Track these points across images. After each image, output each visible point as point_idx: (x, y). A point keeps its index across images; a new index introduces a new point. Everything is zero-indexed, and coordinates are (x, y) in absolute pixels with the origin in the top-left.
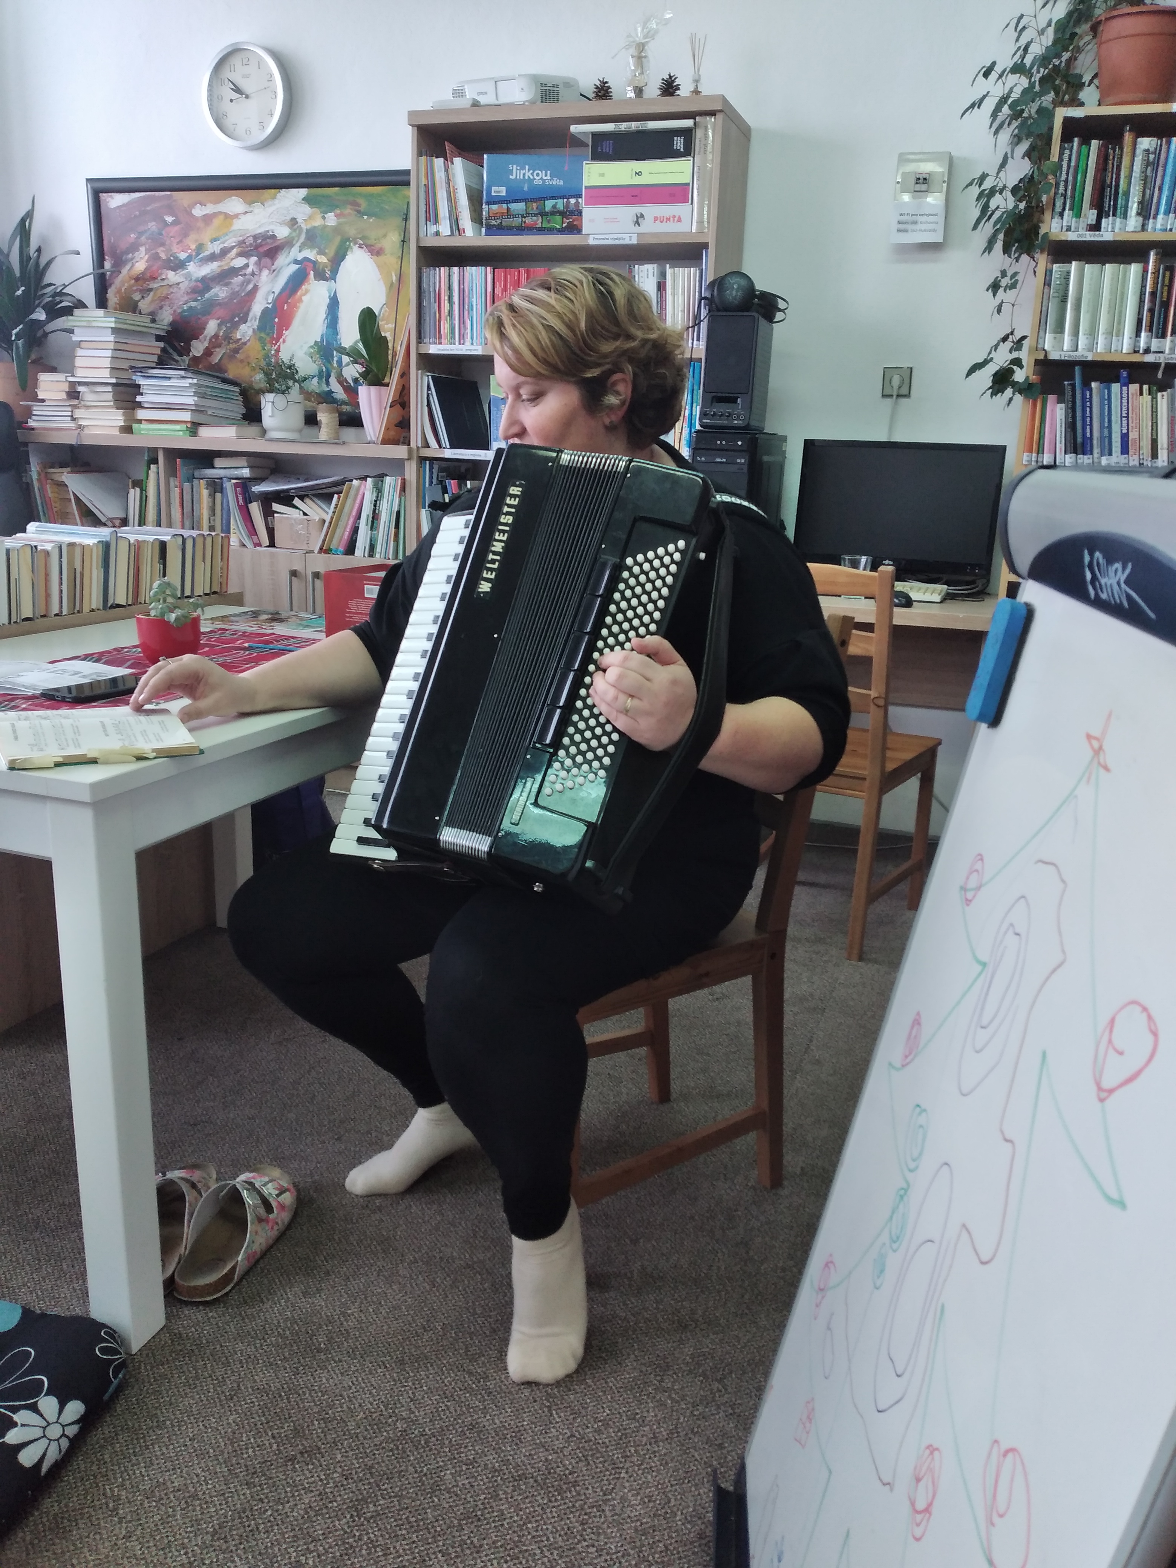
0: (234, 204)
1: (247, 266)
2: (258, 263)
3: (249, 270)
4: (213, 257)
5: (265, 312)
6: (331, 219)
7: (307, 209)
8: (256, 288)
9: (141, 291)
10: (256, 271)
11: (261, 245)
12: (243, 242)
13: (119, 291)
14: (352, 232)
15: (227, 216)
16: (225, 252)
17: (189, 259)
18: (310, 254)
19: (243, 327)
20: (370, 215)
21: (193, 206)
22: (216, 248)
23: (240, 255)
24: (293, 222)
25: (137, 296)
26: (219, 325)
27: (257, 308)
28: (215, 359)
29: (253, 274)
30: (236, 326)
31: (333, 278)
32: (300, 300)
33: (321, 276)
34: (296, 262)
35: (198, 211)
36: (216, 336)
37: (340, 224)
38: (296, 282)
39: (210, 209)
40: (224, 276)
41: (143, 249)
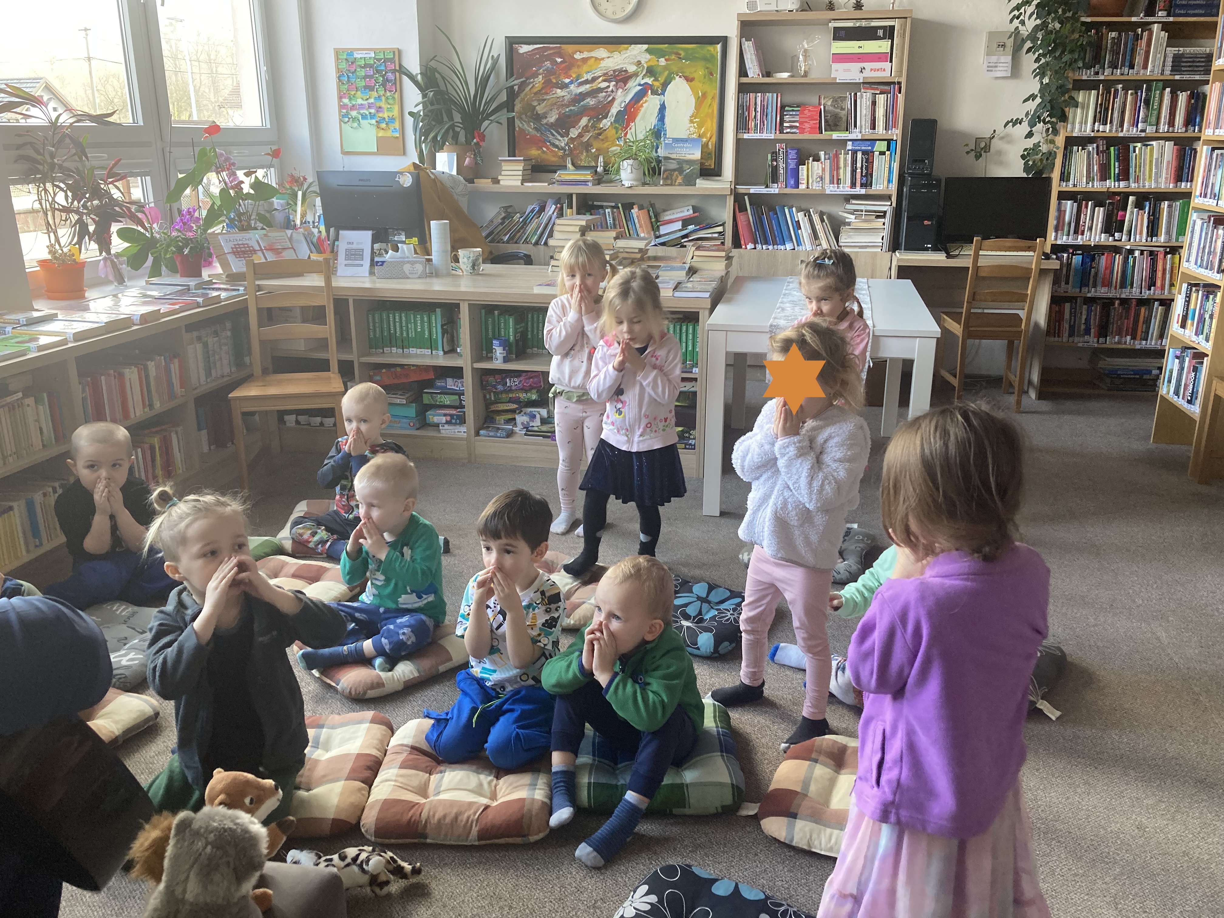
0: (601, 52)
1: (609, 87)
2: (615, 86)
3: (610, 89)
4: (587, 82)
5: (619, 112)
6: (662, 62)
7: (648, 56)
8: (614, 99)
9: (538, 100)
10: (614, 90)
11: (618, 75)
12: (607, 73)
13: (523, 100)
14: (674, 69)
15: (596, 59)
16: (594, 79)
17: (571, 82)
18: (649, 81)
19: (605, 121)
20: (686, 60)
21: (575, 52)
22: (589, 77)
23: (604, 81)
24: (639, 63)
25: (535, 103)
26: (589, 121)
27: (614, 110)
28: (585, 139)
29: (612, 91)
30: (600, 120)
31: (663, 94)
32: (642, 106)
33: (655, 93)
34: (640, 85)
35: (578, 56)
36: (586, 126)
37: (667, 64)
38: (640, 96)
39: (586, 55)
40: (593, 93)
41: (540, 77)
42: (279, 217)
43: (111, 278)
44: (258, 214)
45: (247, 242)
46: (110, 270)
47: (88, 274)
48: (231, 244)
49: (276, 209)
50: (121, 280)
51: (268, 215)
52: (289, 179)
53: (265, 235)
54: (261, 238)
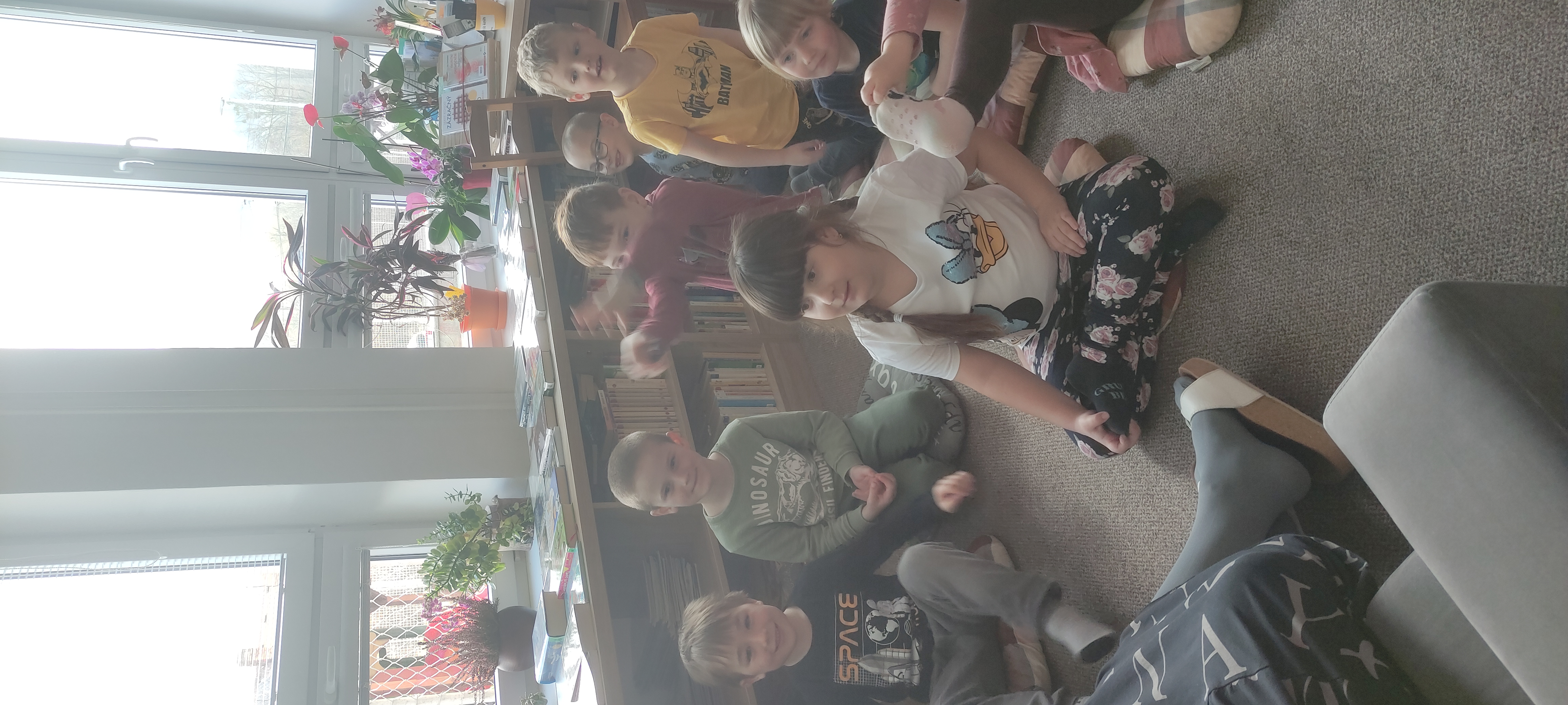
42: (425, 55)
43: (486, 260)
44: (420, 82)
45: (452, 102)
46: (477, 259)
47: (481, 285)
48: (454, 122)
49: (414, 57)
50: (490, 251)
51: (421, 70)
52: (382, 30)
53: (445, 79)
54: (449, 84)
